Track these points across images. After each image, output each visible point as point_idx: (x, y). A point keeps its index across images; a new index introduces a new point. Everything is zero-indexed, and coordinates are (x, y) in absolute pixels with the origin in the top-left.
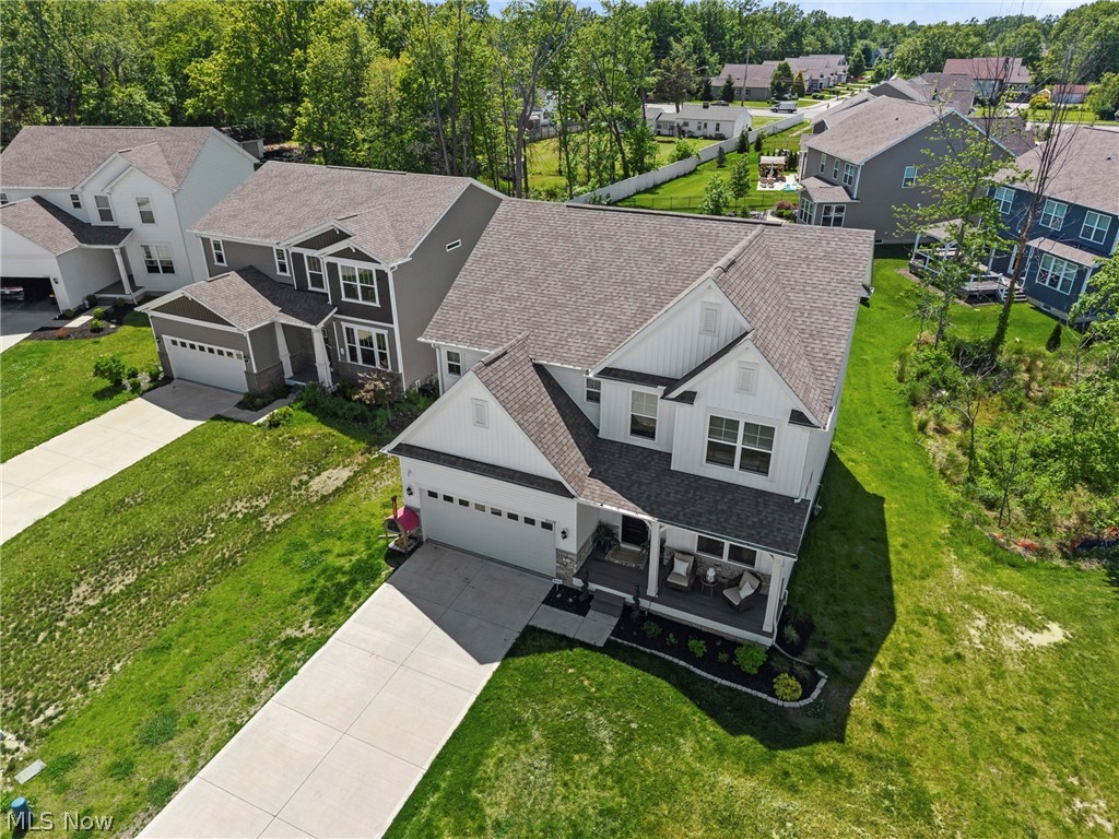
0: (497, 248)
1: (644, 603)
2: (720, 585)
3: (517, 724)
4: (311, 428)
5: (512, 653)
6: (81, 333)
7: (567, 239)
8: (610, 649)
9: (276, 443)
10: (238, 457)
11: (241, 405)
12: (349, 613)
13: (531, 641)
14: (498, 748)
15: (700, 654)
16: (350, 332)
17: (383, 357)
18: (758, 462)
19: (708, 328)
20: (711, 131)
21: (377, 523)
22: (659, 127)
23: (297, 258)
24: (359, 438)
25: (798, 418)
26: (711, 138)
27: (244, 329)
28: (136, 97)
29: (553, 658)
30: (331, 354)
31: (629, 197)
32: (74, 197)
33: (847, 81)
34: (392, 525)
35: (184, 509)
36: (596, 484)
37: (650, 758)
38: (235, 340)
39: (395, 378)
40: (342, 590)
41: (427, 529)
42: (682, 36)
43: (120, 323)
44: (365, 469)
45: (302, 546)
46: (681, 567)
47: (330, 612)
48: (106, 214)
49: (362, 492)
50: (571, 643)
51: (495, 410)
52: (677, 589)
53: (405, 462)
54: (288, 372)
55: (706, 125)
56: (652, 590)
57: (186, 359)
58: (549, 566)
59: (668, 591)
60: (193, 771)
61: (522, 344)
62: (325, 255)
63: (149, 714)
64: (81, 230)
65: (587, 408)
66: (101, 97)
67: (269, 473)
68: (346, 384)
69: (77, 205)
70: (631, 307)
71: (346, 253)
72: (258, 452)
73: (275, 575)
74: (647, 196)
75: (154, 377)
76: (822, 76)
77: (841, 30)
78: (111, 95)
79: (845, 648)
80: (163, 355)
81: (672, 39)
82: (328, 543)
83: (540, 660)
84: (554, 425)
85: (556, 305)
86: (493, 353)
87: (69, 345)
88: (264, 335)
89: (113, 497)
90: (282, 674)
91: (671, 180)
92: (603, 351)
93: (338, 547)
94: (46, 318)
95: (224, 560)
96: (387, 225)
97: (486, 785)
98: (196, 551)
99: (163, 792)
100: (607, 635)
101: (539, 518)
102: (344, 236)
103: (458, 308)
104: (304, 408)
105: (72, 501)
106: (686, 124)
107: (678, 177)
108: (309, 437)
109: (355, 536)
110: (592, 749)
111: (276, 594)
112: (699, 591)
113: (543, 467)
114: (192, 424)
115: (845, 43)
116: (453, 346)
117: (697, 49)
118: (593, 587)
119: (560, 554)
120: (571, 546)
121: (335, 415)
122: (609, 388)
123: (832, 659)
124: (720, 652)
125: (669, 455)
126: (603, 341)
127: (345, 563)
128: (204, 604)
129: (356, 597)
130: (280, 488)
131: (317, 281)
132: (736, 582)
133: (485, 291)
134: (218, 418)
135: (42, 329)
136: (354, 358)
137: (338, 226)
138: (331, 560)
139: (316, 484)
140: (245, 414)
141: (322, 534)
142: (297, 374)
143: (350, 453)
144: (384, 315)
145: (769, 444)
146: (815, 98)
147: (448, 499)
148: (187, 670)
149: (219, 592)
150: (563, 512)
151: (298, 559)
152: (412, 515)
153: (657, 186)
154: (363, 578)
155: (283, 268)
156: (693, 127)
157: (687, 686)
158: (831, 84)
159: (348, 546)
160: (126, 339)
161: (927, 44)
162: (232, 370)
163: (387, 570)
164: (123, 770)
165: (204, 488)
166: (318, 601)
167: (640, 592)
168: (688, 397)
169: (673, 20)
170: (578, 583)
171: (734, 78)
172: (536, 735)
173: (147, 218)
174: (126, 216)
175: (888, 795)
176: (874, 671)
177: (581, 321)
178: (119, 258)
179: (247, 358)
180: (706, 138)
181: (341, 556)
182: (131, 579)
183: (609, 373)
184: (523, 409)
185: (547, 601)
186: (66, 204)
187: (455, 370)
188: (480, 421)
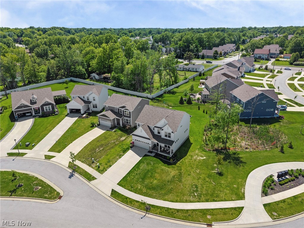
0: (144, 111)
1: (158, 152)
2: (166, 150)
3: (143, 162)
4: (120, 132)
5: (144, 156)
6: (85, 117)
7: (152, 111)
8: (154, 156)
9: (115, 134)
10: (111, 136)
11: (110, 129)
12: (126, 152)
13: (146, 155)
14: (142, 164)
15: (163, 157)
16: (125, 119)
17: (129, 123)
18: (170, 137)
19: (165, 123)
20: (195, 70)
21: (129, 144)
22: (184, 69)
23: (119, 109)
24: (126, 134)
25: (172, 132)
26: (195, 72)
27: (112, 119)
28: (81, 68)
29: (148, 157)
30: (122, 122)
31: (173, 89)
32: (84, 97)
33: (235, 51)
34: (131, 143)
35: (106, 141)
36: (153, 139)
37: (156, 165)
38: (110, 120)
39: (131, 126)
40: (125, 150)
41: (135, 145)
42: (193, 44)
43: (90, 116)
44: (127, 137)
45: (120, 146)
46: (162, 149)
47: (124, 152)
48: (88, 99)
49: (127, 140)
50: (150, 156)
51: (143, 130)
52: (162, 151)
53: (133, 136)
54: (116, 124)
55: (194, 69)
56: (159, 151)
57: (103, 122)
58: (148, 148)
59: (161, 151)
60: (113, 165)
61: (146, 123)
62: (122, 109)
63: (107, 160)
64: (85, 101)
65: (153, 130)
66: (75, 68)
67: (115, 138)
68: (124, 126)
69: (84, 98)
70: (158, 119)
71: (125, 109)
72: (114, 135)
73: (118, 149)
74: (176, 89)
75: (98, 125)
76: (228, 51)
77: (236, 36)
78: (76, 68)
79: (179, 158)
80: (99, 122)
81: (190, 45)
82: (123, 146)
83: (146, 157)
84: (149, 132)
85: (151, 119)
86: (143, 124)
87: (84, 119)
88: (114, 120)
89: (98, 140)
90: (120, 157)
91: (182, 84)
92: (155, 124)
93: (125, 146)
94: (79, 115)
95: (112, 147)
96: (131, 105)
97: (140, 166)
98: (109, 146)
99: (110, 166)
100: (154, 155)
101: (147, 143)
102: (125, 107)
103: (139, 119)
104: (119, 129)
105: (93, 140)
106: (189, 68)
107: (184, 83)
108: (120, 133)
109: (126, 145)
110: (151, 164)
111: (118, 151)
112: (164, 151)
113: (148, 137)
114: (104, 131)
115: (238, 39)
116: (139, 123)
117: (196, 47)
118: (153, 151)
119: (150, 147)
120: (151, 146)
121: (123, 130)
122: (155, 128)
123: (178, 159)
124: (165, 157)
125: (161, 136)
126: (155, 123)
127: (126, 148)
128: (111, 151)
129: (127, 151)
130: (117, 139)
131: (121, 112)
132: (168, 150)
133: (143, 117)
134: (107, 130)
135: (79, 117)
136: (125, 123)
137: (125, 106)
138: (124, 147)
139: (121, 139)
140: (111, 130)
141: (122, 145)
142: (117, 125)
143: (125, 135)
144: (130, 117)
145: (170, 135)
146: (224, 57)
147: (137, 140)
148: (110, 157)
149: (112, 150)
150: (150, 142)
151: (120, 147)
152: (133, 142)
153: (179, 86)
154: (127, 149)
155: (116, 110)
156: (191, 69)
157: (161, 160)
158: (231, 52)
159: (126, 146)
160: (91, 118)
161: (251, 45)
162: (109, 124)
163: (130, 148)
164: (106, 164)
165: (108, 139)
166: (123, 151)
167: (158, 151)
168: (162, 130)
169: (191, 40)
170: (151, 150)
171: (204, 54)
172: (145, 163)
173: (94, 100)
174: (91, 99)
175: (178, 169)
176: (182, 160)
177: (153, 121)
178: (90, 106)
179: (111, 122)
180: (194, 71)
181: (125, 147)
182: (102, 148)
183: (155, 127)
184: (146, 130)
185: (148, 152)
186: (82, 98)
187: (139, 126)
188: (141, 132)
